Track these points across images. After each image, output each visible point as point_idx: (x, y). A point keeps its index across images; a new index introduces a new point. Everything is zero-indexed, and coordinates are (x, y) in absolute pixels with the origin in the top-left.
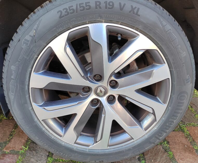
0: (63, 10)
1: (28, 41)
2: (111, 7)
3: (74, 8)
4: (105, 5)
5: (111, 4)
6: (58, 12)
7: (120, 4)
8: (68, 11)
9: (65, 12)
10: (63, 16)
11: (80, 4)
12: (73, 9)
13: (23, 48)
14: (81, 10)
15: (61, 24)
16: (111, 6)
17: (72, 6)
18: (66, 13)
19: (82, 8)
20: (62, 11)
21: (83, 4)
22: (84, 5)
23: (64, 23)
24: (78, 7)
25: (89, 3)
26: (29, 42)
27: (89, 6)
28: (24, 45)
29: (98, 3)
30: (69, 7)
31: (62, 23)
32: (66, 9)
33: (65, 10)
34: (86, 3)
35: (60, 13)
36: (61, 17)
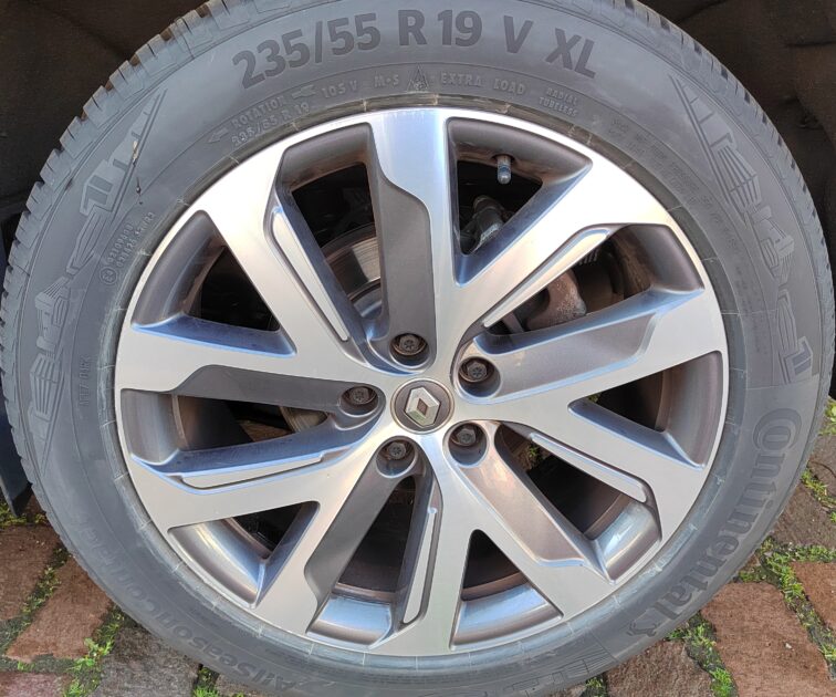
0: (260, 48)
1: (108, 186)
2: (467, 36)
3: (308, 39)
4: (441, 28)
5: (469, 22)
6: (236, 61)
7: (508, 22)
8: (282, 52)
9: (269, 59)
10: (260, 78)
11: (332, 25)
12: (301, 47)
13: (86, 217)
14: (337, 51)
15: (248, 113)
16: (467, 30)
17: (298, 34)
18: (273, 65)
19: (341, 43)
20: (255, 52)
21: (345, 21)
22: (351, 28)
23: (261, 106)
24: (326, 36)
25: (372, 17)
26: (114, 191)
27: (373, 31)
28: (92, 202)
29: (411, 21)
30: (286, 38)
31: (255, 109)
32: (272, 45)
33: (268, 52)
34: (359, 19)
35: (244, 63)
36: (248, 81)
